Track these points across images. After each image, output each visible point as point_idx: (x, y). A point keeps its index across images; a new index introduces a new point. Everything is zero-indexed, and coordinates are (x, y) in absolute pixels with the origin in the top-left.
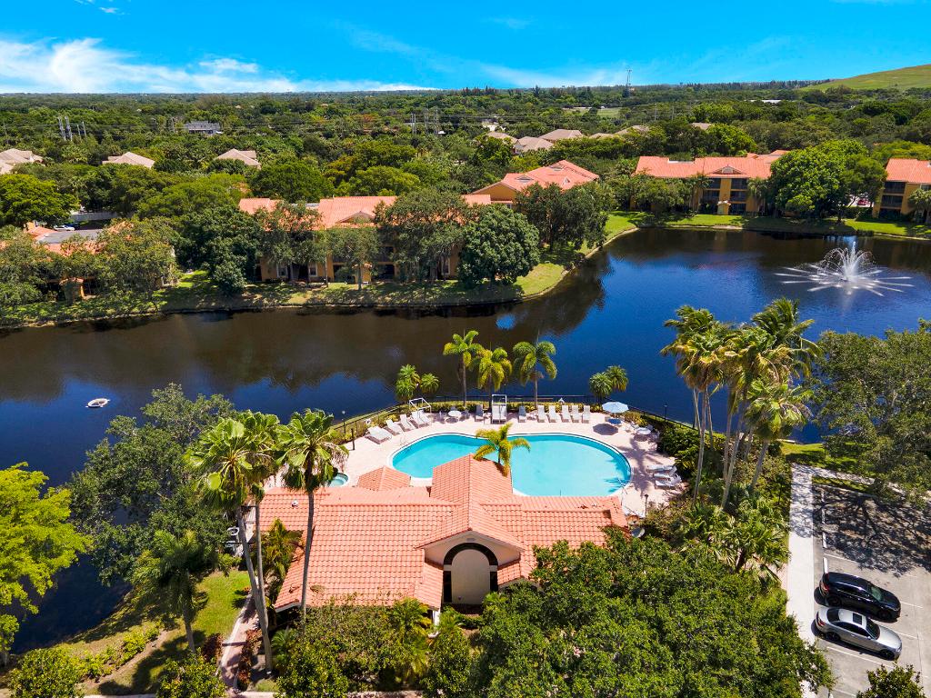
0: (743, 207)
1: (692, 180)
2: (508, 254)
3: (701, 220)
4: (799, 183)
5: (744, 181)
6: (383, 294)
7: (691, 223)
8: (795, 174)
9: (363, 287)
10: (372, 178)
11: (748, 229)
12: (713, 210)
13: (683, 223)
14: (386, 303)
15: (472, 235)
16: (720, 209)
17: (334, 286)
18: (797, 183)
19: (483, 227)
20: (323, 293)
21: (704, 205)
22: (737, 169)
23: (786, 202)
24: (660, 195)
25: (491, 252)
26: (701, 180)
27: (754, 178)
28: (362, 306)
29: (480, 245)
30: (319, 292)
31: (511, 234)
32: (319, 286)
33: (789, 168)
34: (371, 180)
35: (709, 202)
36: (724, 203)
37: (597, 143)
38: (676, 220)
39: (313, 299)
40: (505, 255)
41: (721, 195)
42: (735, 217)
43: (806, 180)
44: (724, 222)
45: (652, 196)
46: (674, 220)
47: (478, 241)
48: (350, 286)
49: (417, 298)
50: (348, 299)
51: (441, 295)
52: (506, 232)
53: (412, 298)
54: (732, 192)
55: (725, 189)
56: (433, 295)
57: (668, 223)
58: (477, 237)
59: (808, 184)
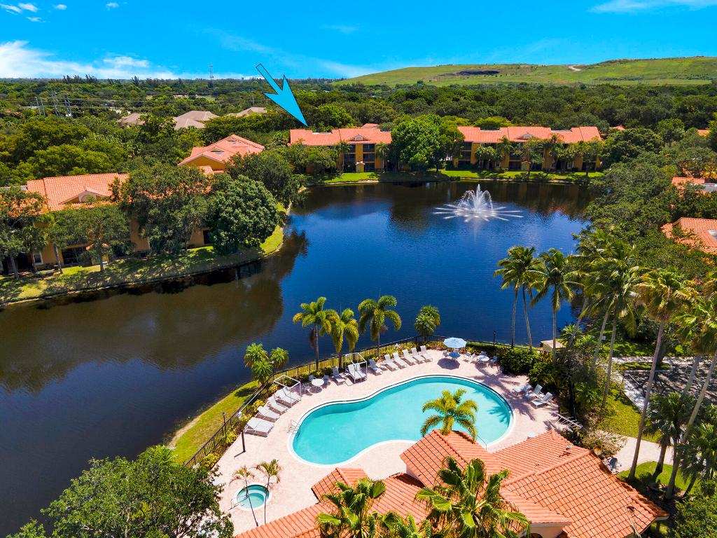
0: (373, 165)
1: (337, 147)
2: (260, 219)
3: (347, 177)
4: (416, 145)
5: (373, 146)
6: (130, 271)
7: (342, 180)
8: (411, 139)
9: (105, 267)
10: (57, 156)
11: (382, 182)
12: (353, 169)
13: (335, 181)
14: (137, 281)
15: (223, 204)
16: (357, 168)
17: (69, 271)
18: (413, 145)
19: (232, 196)
20: (59, 280)
21: (346, 166)
22: (366, 137)
23: (408, 159)
24: (318, 160)
25: (243, 218)
26: (343, 147)
27: (378, 143)
28: (112, 288)
29: (233, 213)
30: (53, 280)
31: (257, 200)
32: (51, 274)
33: (405, 135)
34: (56, 159)
35: (349, 163)
36: (360, 163)
37: (244, 120)
38: (330, 178)
39: (50, 289)
40: (257, 219)
41: (357, 157)
42: (370, 173)
43: (419, 142)
44: (362, 177)
45: (312, 161)
46: (328, 179)
47: (230, 209)
48: (87, 268)
49: (169, 271)
50: (92, 282)
51: (191, 265)
52: (251, 199)
53: (163, 271)
54: (364, 155)
55: (359, 153)
56: (184, 266)
57: (325, 182)
58: (229, 205)
59: (421, 145)
